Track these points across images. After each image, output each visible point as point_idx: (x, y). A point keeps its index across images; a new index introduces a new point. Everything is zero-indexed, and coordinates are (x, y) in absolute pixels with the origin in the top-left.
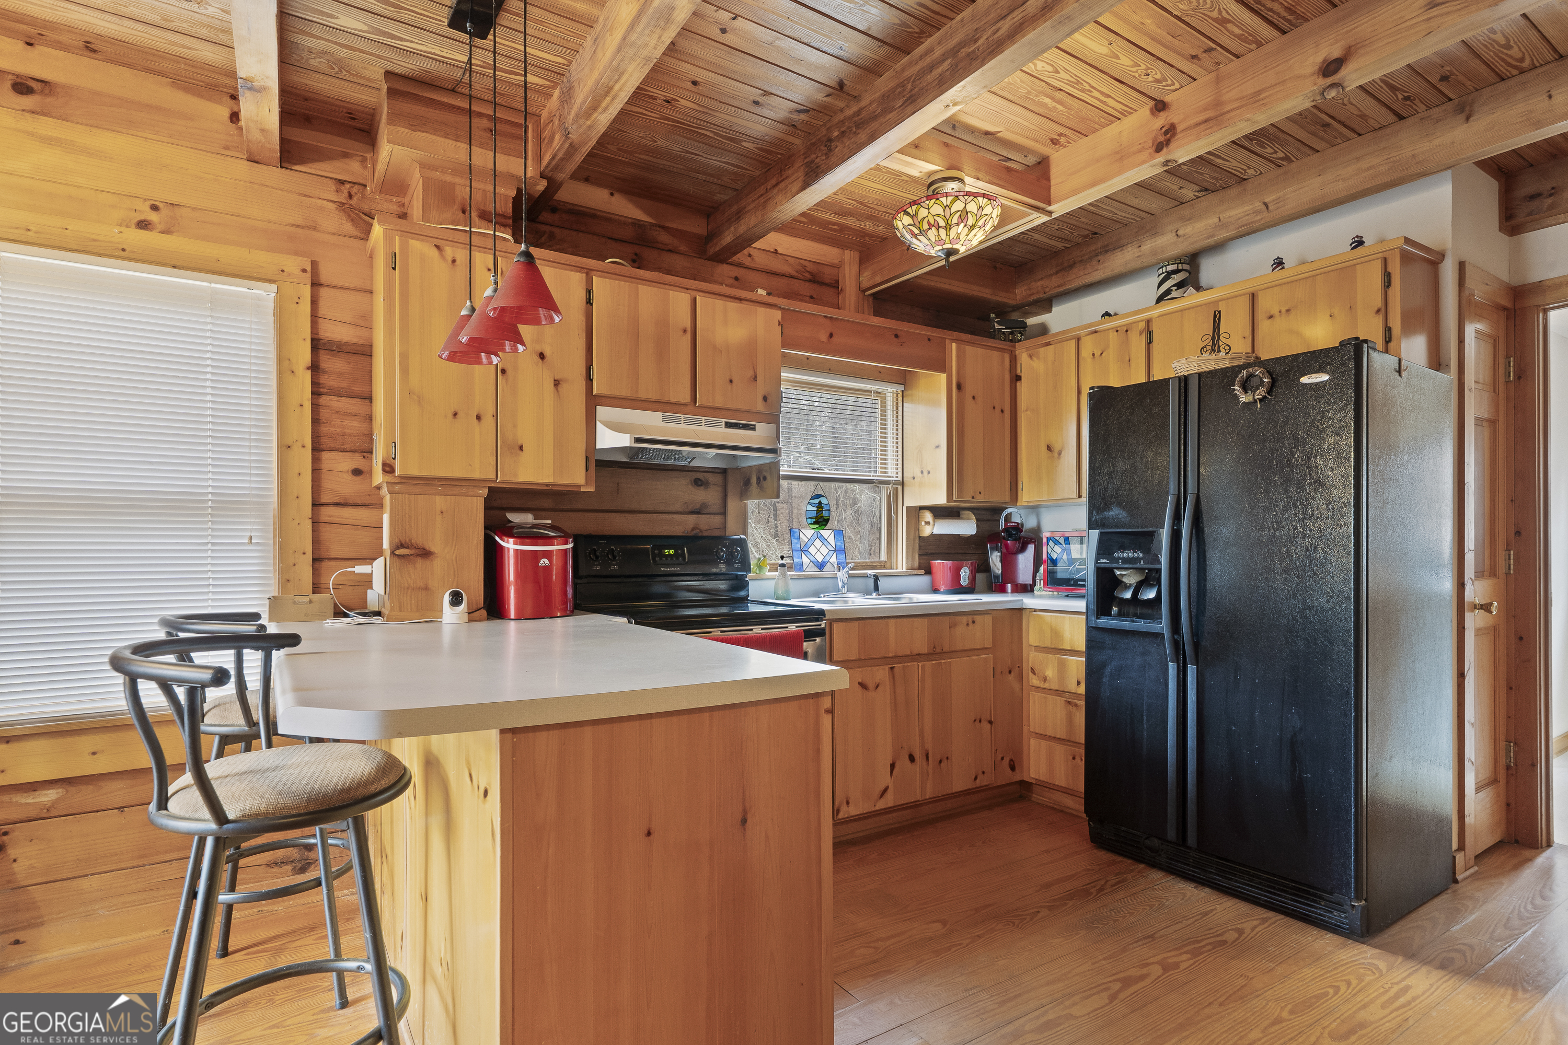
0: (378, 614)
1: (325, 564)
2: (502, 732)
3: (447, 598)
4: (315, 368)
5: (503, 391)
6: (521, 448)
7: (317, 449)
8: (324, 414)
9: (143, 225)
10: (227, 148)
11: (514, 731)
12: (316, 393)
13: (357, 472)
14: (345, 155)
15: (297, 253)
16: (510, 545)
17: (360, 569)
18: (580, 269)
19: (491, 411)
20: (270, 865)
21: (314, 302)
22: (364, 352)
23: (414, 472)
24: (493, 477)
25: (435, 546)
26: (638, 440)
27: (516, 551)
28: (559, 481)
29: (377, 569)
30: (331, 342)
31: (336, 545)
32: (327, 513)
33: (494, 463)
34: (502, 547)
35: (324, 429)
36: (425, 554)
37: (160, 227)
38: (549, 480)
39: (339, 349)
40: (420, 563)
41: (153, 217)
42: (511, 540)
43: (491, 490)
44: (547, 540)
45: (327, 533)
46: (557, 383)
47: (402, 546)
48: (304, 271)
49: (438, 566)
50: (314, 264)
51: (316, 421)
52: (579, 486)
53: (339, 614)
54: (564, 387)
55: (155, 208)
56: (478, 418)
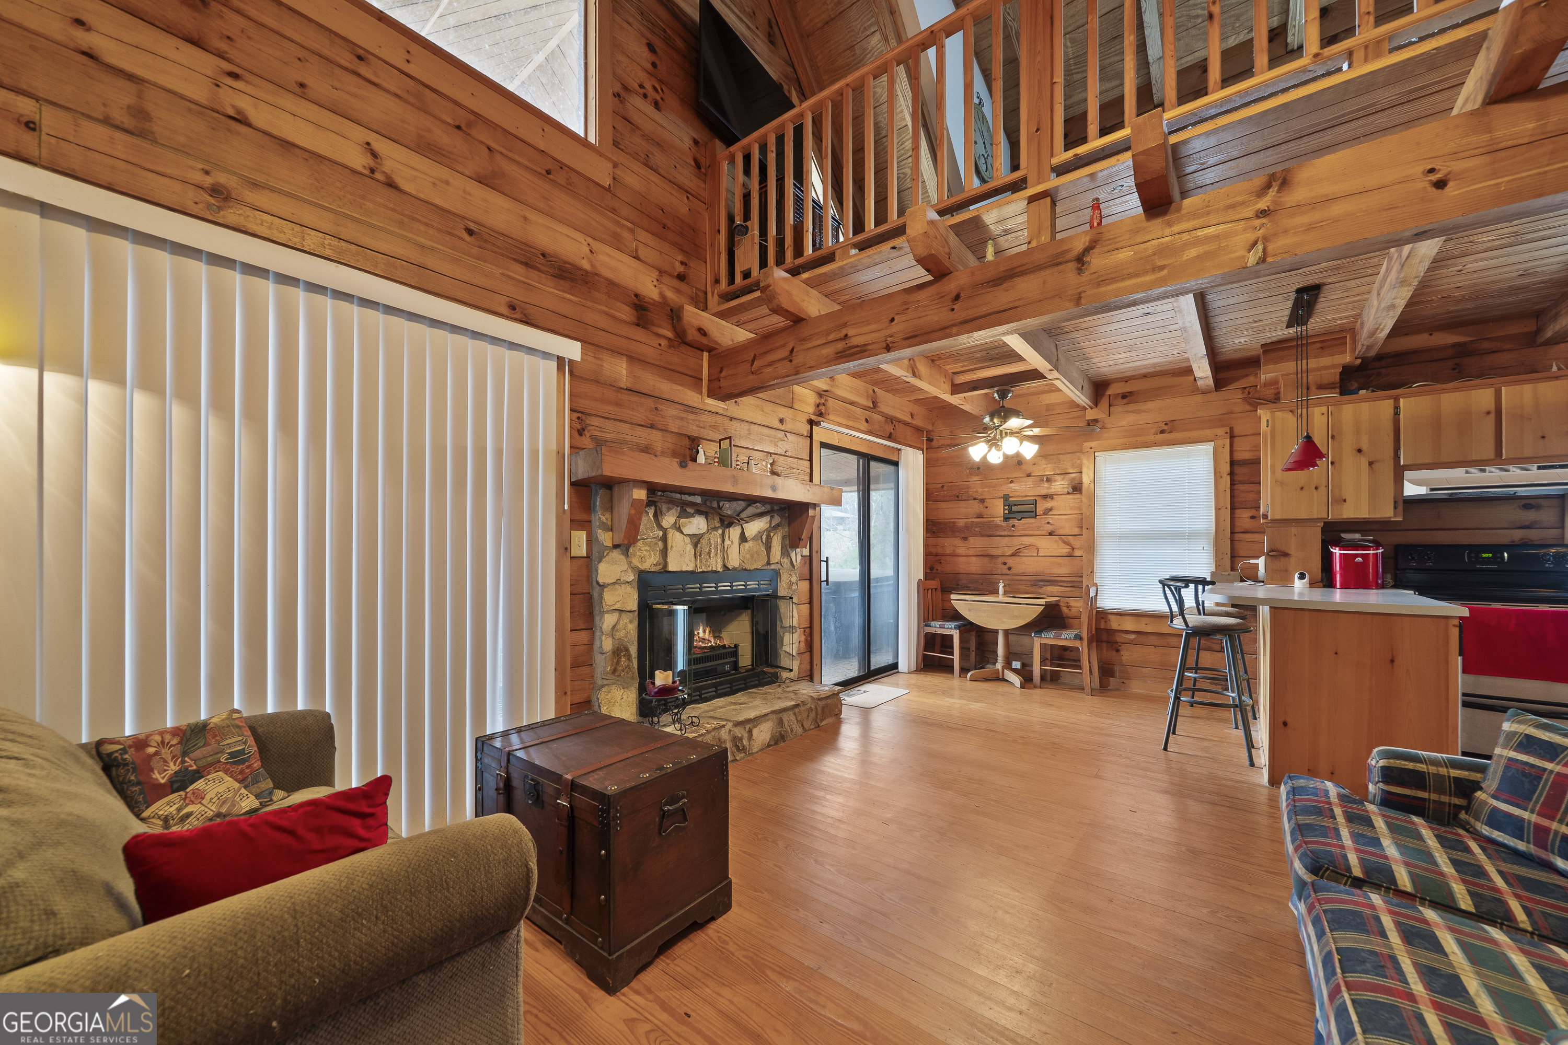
0: (1263, 582)
1: (1237, 559)
2: (1270, 607)
3: (1297, 576)
4: (1232, 474)
5: (1332, 473)
6: (1345, 501)
7: (1233, 509)
8: (1236, 493)
9: (1162, 432)
10: (1193, 392)
11: (1275, 608)
12: (1232, 484)
13: (1253, 517)
14: (1247, 375)
15: (1223, 426)
16: (1337, 551)
17: (1252, 561)
18: (1389, 398)
19: (1324, 483)
20: (1211, 683)
21: (1231, 445)
22: (1256, 462)
23: (1278, 517)
24: (1326, 517)
25: (1292, 550)
26: (1432, 490)
27: (1340, 554)
28: (1371, 516)
29: (1261, 562)
30: (1240, 461)
31: (1242, 549)
32: (1238, 537)
33: (1326, 510)
34: (1332, 552)
35: (1236, 500)
36: (1286, 555)
37: (1168, 431)
38: (1367, 516)
39: (1244, 463)
40: (1283, 559)
41: (1166, 428)
42: (1337, 548)
43: (1325, 523)
44: (1368, 548)
45: (1238, 545)
46: (1371, 464)
47: (1273, 551)
48: (1227, 433)
49: (1293, 561)
50: (1231, 429)
51: (1232, 496)
52: (1390, 518)
53: (1242, 581)
54: (1375, 466)
55: (1166, 424)
56: (1316, 488)
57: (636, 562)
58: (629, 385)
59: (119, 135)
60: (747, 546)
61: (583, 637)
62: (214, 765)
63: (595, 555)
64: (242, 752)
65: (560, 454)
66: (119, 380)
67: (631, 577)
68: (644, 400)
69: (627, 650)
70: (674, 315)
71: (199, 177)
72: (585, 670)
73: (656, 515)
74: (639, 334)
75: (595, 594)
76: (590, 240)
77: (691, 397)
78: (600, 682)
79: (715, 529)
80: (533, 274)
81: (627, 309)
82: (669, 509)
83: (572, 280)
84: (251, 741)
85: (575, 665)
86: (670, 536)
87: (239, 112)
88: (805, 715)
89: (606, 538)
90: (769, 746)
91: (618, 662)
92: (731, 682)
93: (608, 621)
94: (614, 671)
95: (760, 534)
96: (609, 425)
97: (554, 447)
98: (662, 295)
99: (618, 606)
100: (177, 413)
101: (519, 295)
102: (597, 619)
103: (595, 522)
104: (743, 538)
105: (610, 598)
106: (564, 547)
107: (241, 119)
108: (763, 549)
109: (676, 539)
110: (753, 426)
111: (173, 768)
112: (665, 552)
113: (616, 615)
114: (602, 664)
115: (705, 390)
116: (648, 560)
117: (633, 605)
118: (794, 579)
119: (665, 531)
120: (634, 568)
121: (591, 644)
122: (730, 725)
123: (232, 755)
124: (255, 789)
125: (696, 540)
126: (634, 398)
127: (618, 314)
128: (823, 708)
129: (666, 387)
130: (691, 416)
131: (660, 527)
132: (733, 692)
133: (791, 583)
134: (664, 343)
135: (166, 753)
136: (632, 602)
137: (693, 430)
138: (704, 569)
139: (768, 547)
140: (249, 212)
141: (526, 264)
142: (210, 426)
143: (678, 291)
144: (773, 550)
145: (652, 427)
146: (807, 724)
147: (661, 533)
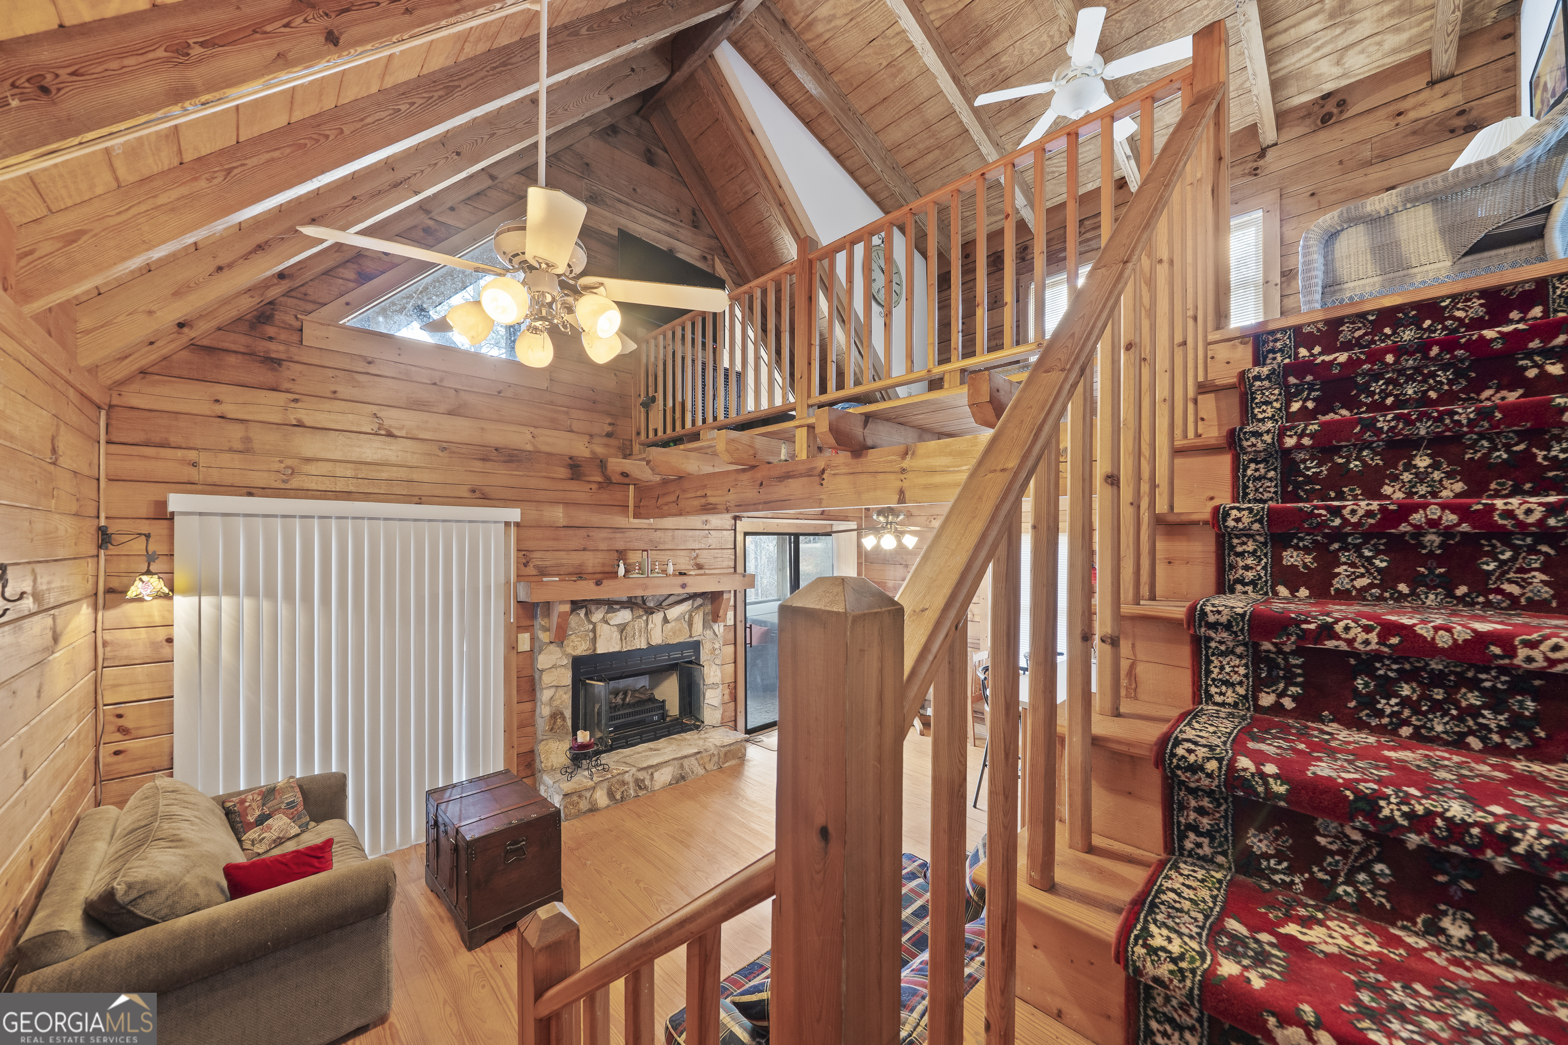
57: (569, 650)
58: (565, 524)
59: (237, 456)
60: (669, 625)
61: (527, 706)
62: (278, 810)
63: (536, 649)
64: (293, 802)
65: (508, 583)
66: (236, 594)
67: (566, 661)
68: (577, 532)
69: (562, 714)
70: (602, 464)
71: (276, 466)
72: (529, 729)
73: (586, 614)
74: (574, 485)
75: (537, 677)
76: (532, 429)
77: (620, 521)
78: (540, 737)
79: (640, 617)
80: (489, 465)
81: (563, 470)
82: (597, 609)
83: (518, 461)
84: (299, 795)
85: (521, 726)
86: (598, 628)
87: (299, 420)
88: (707, 760)
89: (544, 637)
90: (670, 784)
91: (555, 723)
92: (655, 731)
93: (546, 695)
94: (552, 729)
95: (682, 616)
96: (549, 555)
97: (502, 580)
98: (593, 452)
99: (554, 683)
100: (265, 605)
101: (476, 480)
102: (538, 693)
103: (537, 626)
104: (666, 620)
105: (547, 679)
106: (512, 646)
107: (300, 425)
108: (686, 626)
109: (603, 629)
110: (677, 532)
111: (258, 813)
112: (594, 640)
113: (553, 690)
114: (542, 725)
115: (631, 513)
116: (581, 648)
117: (568, 681)
118: (717, 646)
119: (595, 625)
120: (567, 655)
121: (533, 711)
122: (634, 769)
123: (288, 804)
124: (299, 823)
125: (622, 628)
126: (570, 532)
127: (555, 476)
128: (726, 754)
129: (596, 519)
130: (619, 535)
131: (590, 622)
132: (657, 738)
133: (714, 649)
134: (594, 486)
135: (254, 805)
136: (566, 678)
137: (620, 545)
138: (629, 648)
139: (690, 624)
140: (304, 478)
141: (483, 460)
142: (282, 609)
143: (607, 445)
144: (695, 626)
145: (584, 550)
146: (709, 767)
147: (591, 627)
